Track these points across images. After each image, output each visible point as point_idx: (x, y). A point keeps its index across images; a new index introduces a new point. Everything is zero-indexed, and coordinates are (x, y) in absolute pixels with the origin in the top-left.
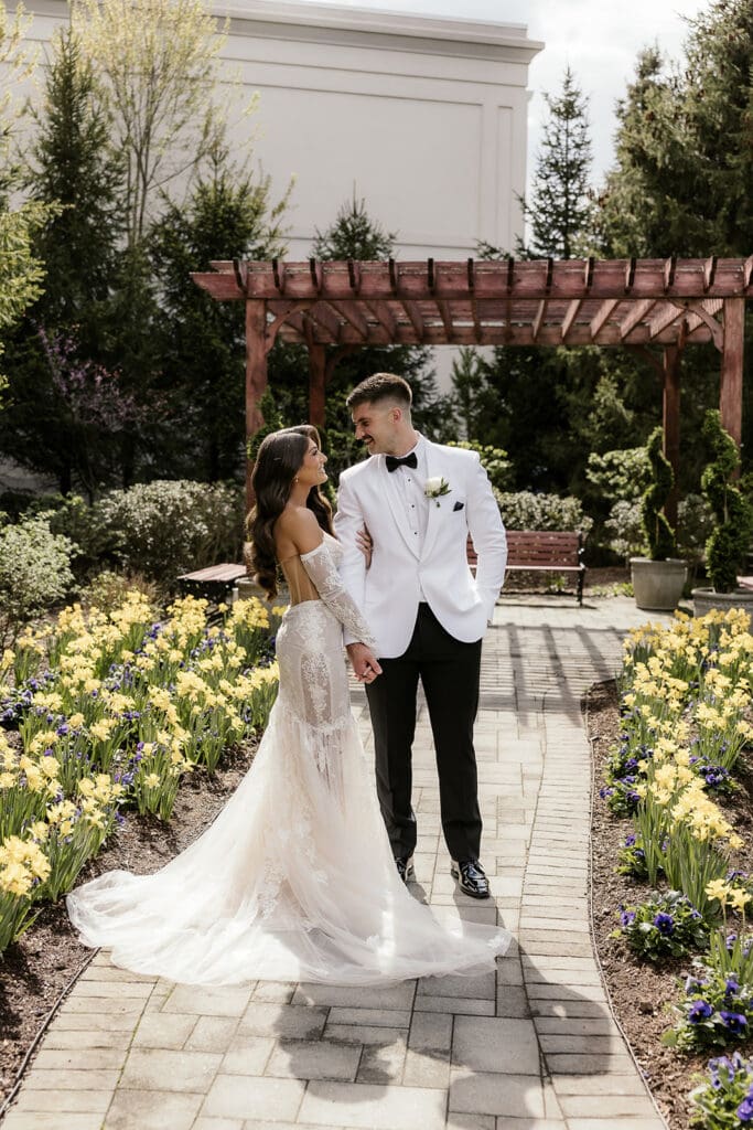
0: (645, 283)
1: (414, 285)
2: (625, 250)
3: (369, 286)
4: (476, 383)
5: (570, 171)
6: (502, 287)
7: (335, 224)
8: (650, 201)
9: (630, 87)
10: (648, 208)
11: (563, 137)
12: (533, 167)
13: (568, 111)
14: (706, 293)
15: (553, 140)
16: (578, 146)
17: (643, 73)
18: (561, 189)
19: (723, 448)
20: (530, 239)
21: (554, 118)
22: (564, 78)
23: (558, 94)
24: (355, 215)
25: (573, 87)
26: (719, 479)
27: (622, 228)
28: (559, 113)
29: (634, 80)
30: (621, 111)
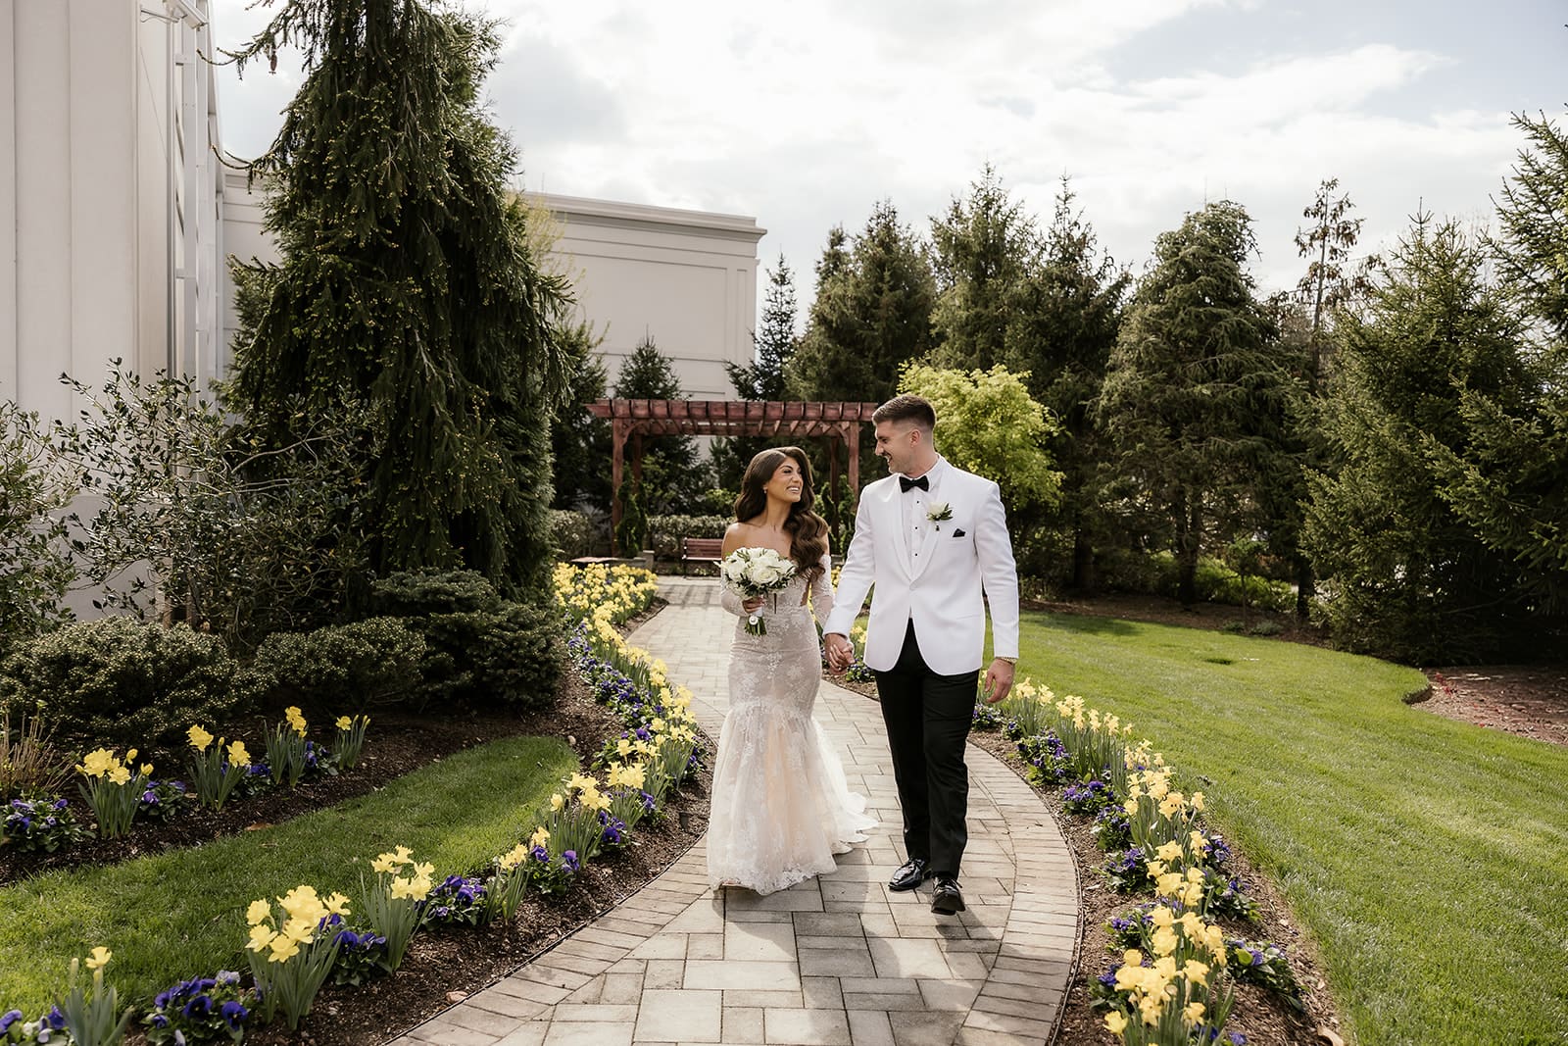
0: (811, 413)
1: (698, 412)
2: (814, 375)
3: (675, 413)
4: (725, 452)
5: (784, 318)
6: (742, 414)
7: (635, 351)
8: (830, 345)
9: (825, 253)
10: (828, 349)
11: (778, 296)
12: (760, 314)
13: (782, 280)
14: (841, 418)
15: (773, 298)
16: (788, 303)
17: (833, 244)
18: (777, 328)
19: (847, 494)
20: (758, 361)
21: (774, 285)
22: (779, 260)
23: (776, 270)
24: (648, 346)
25: (785, 265)
26: (846, 509)
27: (812, 360)
28: (776, 281)
29: (827, 248)
30: (819, 268)
